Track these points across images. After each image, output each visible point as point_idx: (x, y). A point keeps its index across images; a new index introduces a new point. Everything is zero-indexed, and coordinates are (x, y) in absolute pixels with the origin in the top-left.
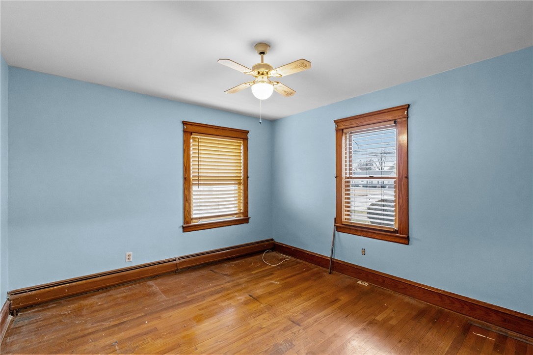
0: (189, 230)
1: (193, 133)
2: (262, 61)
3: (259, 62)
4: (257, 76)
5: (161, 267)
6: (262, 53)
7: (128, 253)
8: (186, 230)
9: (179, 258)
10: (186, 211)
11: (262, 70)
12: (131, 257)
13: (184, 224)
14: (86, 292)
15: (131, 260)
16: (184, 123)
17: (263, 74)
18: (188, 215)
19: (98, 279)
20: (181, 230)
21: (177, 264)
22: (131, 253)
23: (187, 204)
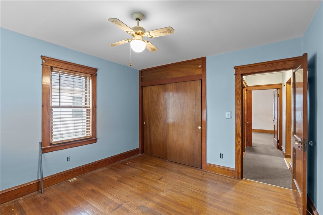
2: (138, 25)
3: (137, 25)
4: (135, 35)
6: (138, 20)
11: (139, 31)
17: (138, 34)
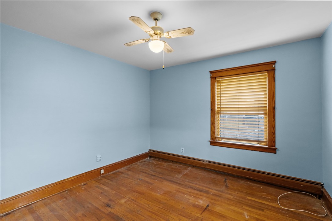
0: (214, 145)
1: (216, 78)
2: (156, 25)
5: (195, 162)
6: (156, 19)
7: (182, 148)
8: (212, 144)
9: (207, 161)
10: (212, 131)
12: (183, 151)
13: (211, 140)
14: (167, 160)
15: (183, 152)
16: (211, 72)
18: (213, 134)
19: (170, 156)
20: (209, 143)
21: (204, 164)
22: (183, 149)
23: (213, 127)
